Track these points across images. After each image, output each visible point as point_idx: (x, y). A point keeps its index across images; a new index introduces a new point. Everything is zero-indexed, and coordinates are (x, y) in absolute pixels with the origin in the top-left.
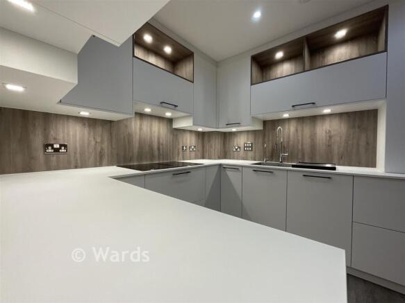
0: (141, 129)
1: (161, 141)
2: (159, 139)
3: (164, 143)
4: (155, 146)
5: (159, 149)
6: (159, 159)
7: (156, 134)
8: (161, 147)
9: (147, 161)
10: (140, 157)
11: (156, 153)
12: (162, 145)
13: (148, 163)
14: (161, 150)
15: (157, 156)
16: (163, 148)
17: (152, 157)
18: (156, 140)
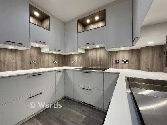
0: (92, 54)
1: (101, 58)
2: (100, 58)
3: (103, 59)
4: (98, 60)
5: (100, 62)
6: (100, 66)
7: (99, 56)
8: (101, 61)
9: (94, 66)
10: (92, 65)
11: (99, 64)
12: (102, 60)
13: (95, 67)
14: (101, 63)
15: (99, 65)
16: (102, 62)
17: (97, 65)
18: (99, 58)
